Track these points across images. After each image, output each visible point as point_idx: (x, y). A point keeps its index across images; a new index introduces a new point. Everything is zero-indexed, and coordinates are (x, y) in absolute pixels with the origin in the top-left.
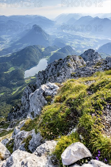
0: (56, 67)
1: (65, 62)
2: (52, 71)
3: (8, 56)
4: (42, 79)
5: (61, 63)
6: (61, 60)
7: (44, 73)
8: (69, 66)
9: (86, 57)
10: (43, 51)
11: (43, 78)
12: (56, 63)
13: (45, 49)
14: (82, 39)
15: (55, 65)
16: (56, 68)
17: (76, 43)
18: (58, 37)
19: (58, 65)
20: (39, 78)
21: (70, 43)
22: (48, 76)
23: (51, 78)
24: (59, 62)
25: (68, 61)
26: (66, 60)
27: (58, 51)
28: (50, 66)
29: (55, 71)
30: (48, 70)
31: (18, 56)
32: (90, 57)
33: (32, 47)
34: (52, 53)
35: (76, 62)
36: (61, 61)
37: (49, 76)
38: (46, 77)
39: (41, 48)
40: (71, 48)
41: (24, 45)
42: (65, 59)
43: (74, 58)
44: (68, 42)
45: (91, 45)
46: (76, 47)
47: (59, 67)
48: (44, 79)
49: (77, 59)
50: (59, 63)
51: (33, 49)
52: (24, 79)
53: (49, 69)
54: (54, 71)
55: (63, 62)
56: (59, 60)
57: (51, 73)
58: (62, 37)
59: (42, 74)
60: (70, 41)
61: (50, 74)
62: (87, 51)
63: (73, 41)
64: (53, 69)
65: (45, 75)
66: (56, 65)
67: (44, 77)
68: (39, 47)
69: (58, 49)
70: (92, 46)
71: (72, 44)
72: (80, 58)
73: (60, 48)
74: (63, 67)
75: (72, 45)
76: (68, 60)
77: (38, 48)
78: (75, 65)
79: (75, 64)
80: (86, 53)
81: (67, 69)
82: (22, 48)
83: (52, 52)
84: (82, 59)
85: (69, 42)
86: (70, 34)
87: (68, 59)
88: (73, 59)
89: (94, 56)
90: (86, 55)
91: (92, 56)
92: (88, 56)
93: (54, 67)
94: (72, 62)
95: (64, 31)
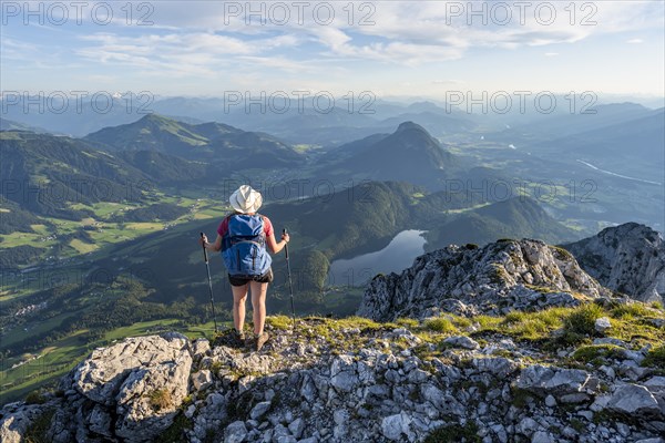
0: (446, 270)
1: (483, 260)
2: (425, 285)
4: (383, 307)
5: (468, 258)
6: (471, 247)
7: (394, 282)
9: (607, 253)
10: (415, 203)
11: (387, 304)
12: (448, 257)
13: (427, 199)
15: (441, 263)
16: (445, 275)
18: (486, 165)
19: (454, 264)
20: (373, 301)
22: (406, 301)
23: (415, 310)
24: (462, 255)
25: (500, 259)
26: (489, 253)
27: (477, 211)
28: (425, 262)
29: (440, 285)
30: (412, 278)
31: (326, 208)
32: (628, 258)
33: (381, 186)
35: (538, 269)
36: (471, 253)
37: (410, 299)
38: (400, 302)
39: (412, 193)
40: (539, 209)
42: (486, 248)
43: (528, 251)
45: (638, 209)
46: (562, 206)
47: (458, 273)
48: (391, 306)
49: (546, 257)
50: (460, 259)
51: (383, 193)
52: (319, 290)
53: (417, 272)
54: (433, 285)
55: (479, 259)
56: (463, 248)
57: (419, 290)
58: (500, 163)
59: (388, 287)
61: (416, 292)
62: (616, 229)
64: (430, 277)
65: (397, 291)
66: (445, 266)
67: (392, 301)
68: (404, 190)
69: (479, 206)
72: (560, 256)
73: (487, 204)
74: (471, 279)
76: (500, 254)
77: (399, 190)
78: (530, 281)
79: (530, 276)
80: (611, 236)
83: (450, 211)
84: (572, 262)
86: (538, 159)
87: (499, 250)
88: (521, 256)
89: (656, 254)
90: (608, 245)
91: (639, 256)
92: (619, 250)
93: (438, 271)
94: (516, 265)
95: (512, 146)
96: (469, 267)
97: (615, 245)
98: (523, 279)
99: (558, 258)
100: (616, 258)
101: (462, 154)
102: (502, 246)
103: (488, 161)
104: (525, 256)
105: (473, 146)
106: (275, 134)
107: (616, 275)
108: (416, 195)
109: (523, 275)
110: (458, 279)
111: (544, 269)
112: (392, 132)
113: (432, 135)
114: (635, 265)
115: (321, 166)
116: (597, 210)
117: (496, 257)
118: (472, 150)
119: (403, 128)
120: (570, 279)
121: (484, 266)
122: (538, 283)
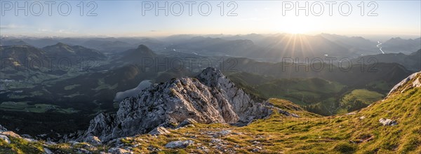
0: (153, 94)
1: (167, 88)
2: (145, 100)
4: (128, 110)
5: (161, 88)
6: (162, 83)
7: (133, 100)
8: (172, 94)
12: (153, 88)
15: (150, 92)
16: (152, 96)
19: (156, 91)
24: (159, 87)
25: (173, 86)
26: (169, 84)
28: (144, 92)
29: (151, 100)
30: (140, 98)
35: (188, 87)
36: (162, 85)
42: (167, 83)
43: (182, 81)
47: (157, 94)
48: (132, 109)
49: (189, 82)
50: (158, 89)
54: (148, 100)
55: (165, 88)
56: (159, 84)
59: (130, 102)
61: (141, 103)
64: (146, 97)
65: (134, 104)
66: (152, 92)
72: (194, 81)
78: (186, 92)
79: (185, 90)
80: (205, 72)
81: (168, 99)
84: (198, 82)
87: (172, 83)
88: (180, 83)
91: (213, 75)
93: (149, 94)
94: (179, 88)
96: (162, 91)
98: (182, 92)
100: (208, 77)
102: (173, 80)
104: (182, 83)
107: (209, 82)
109: (182, 90)
110: (158, 97)
111: (190, 86)
117: (171, 86)
120: (199, 88)
121: (166, 90)
122: (189, 93)
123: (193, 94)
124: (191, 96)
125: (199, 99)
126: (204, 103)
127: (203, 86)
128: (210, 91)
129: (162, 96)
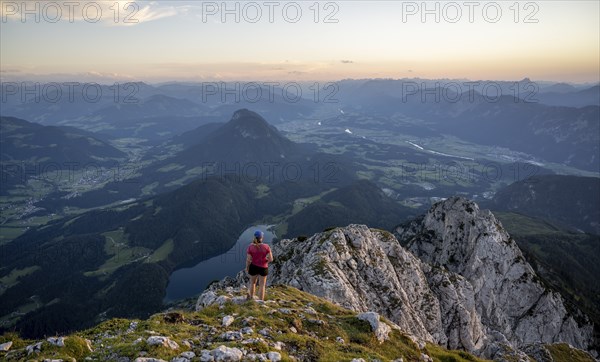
0: (279, 267)
1: (310, 252)
3: (120, 209)
5: (298, 252)
6: (301, 239)
8: (320, 271)
9: (438, 227)
10: (260, 197)
12: (281, 253)
13: (271, 191)
14: (424, 159)
16: (278, 273)
17: (399, 171)
18: (326, 151)
19: (285, 259)
21: (374, 171)
24: (293, 249)
25: (324, 249)
26: (316, 245)
31: (158, 209)
32: (454, 230)
33: (220, 180)
34: (299, 204)
35: (363, 254)
36: (301, 245)
39: (255, 186)
40: (379, 190)
41: (190, 171)
43: (351, 237)
44: (365, 169)
45: (460, 183)
46: (398, 186)
47: (290, 268)
49: (369, 241)
50: (291, 254)
51: (223, 188)
55: (308, 252)
56: (295, 242)
58: (340, 149)
60: (371, 164)
62: (444, 203)
63: (387, 166)
66: (278, 262)
68: (246, 183)
69: (324, 193)
70: (464, 185)
71: (380, 174)
72: (385, 238)
73: (332, 190)
75: (383, 178)
76: (324, 244)
78: (355, 268)
79: (353, 262)
80: (441, 211)
81: (310, 279)
82: (179, 182)
83: (296, 201)
84: (394, 242)
85: (369, 167)
86: (372, 142)
87: (325, 240)
88: (344, 242)
89: (473, 224)
90: (438, 219)
91: (461, 227)
92: (446, 224)
94: (340, 254)
95: (347, 131)
96: (300, 259)
97: (443, 220)
98: (348, 266)
99: (381, 240)
100: (445, 230)
101: (301, 141)
102: (327, 235)
103: (328, 147)
104: (349, 242)
105: (312, 132)
106: (85, 127)
107: (446, 246)
108: (258, 188)
109: (348, 262)
111: (369, 252)
112: (226, 120)
113: (270, 123)
114: (459, 235)
115: (148, 163)
116: (428, 187)
117: (322, 248)
118: (312, 136)
119: (238, 116)
120: (394, 259)
121: (310, 258)
122: (362, 268)
123: (370, 273)
124: (366, 278)
125: (386, 289)
126: (395, 303)
127: (406, 255)
128: (426, 274)
129: (299, 273)
